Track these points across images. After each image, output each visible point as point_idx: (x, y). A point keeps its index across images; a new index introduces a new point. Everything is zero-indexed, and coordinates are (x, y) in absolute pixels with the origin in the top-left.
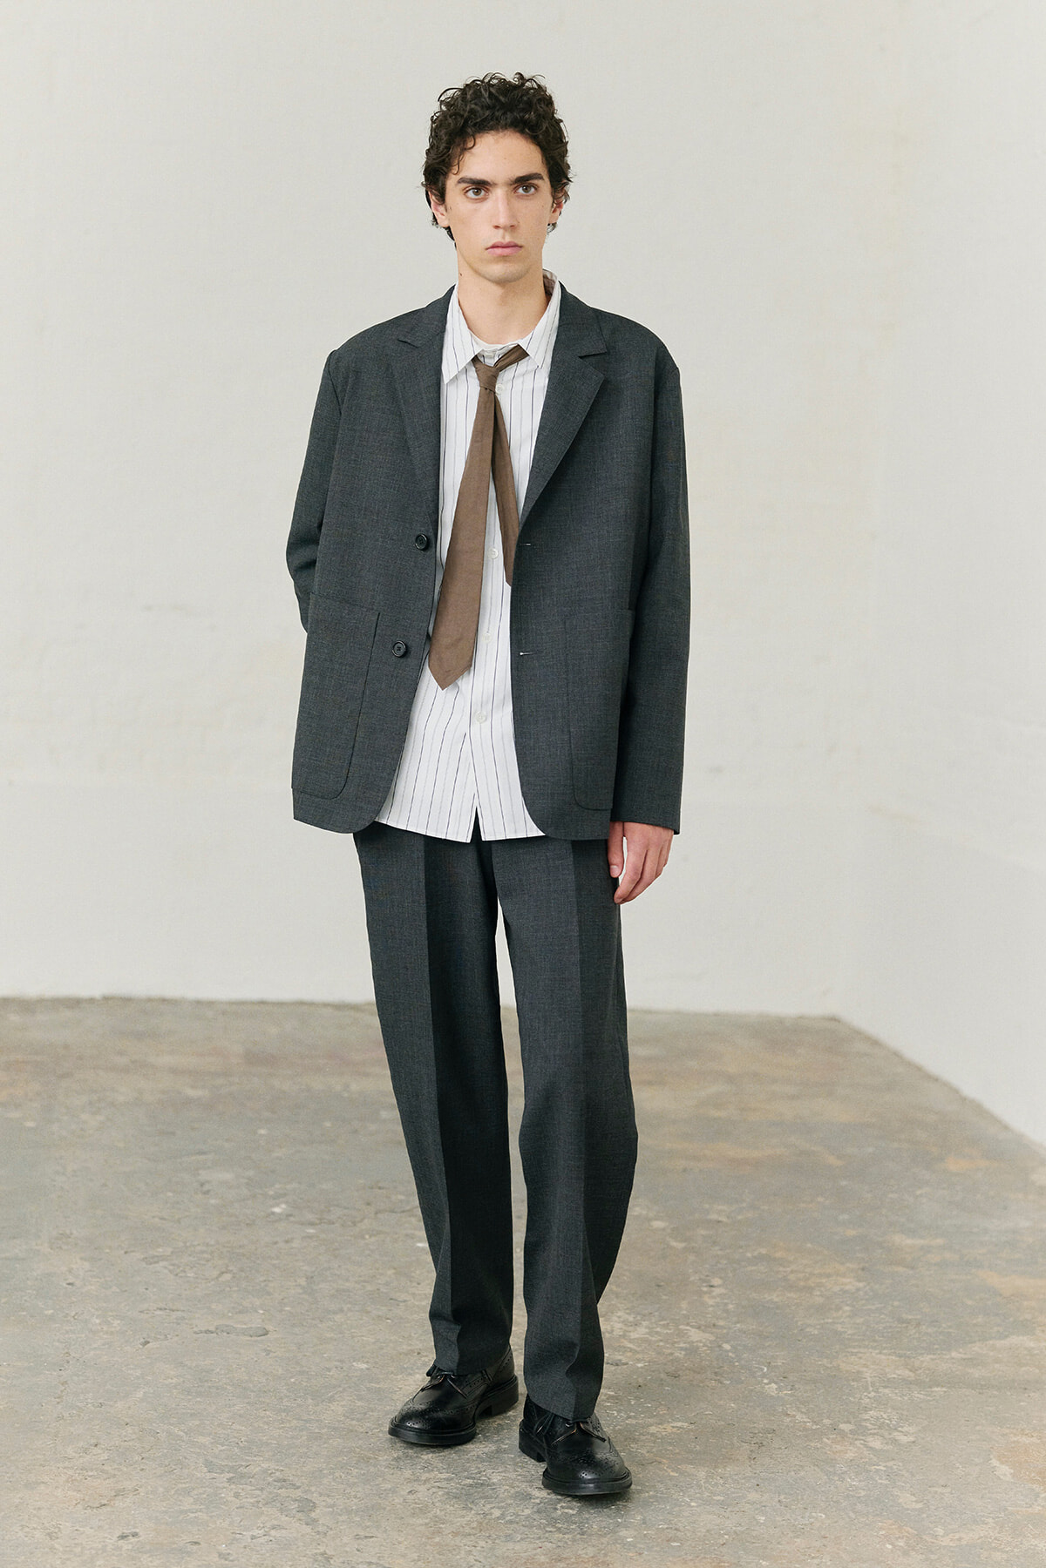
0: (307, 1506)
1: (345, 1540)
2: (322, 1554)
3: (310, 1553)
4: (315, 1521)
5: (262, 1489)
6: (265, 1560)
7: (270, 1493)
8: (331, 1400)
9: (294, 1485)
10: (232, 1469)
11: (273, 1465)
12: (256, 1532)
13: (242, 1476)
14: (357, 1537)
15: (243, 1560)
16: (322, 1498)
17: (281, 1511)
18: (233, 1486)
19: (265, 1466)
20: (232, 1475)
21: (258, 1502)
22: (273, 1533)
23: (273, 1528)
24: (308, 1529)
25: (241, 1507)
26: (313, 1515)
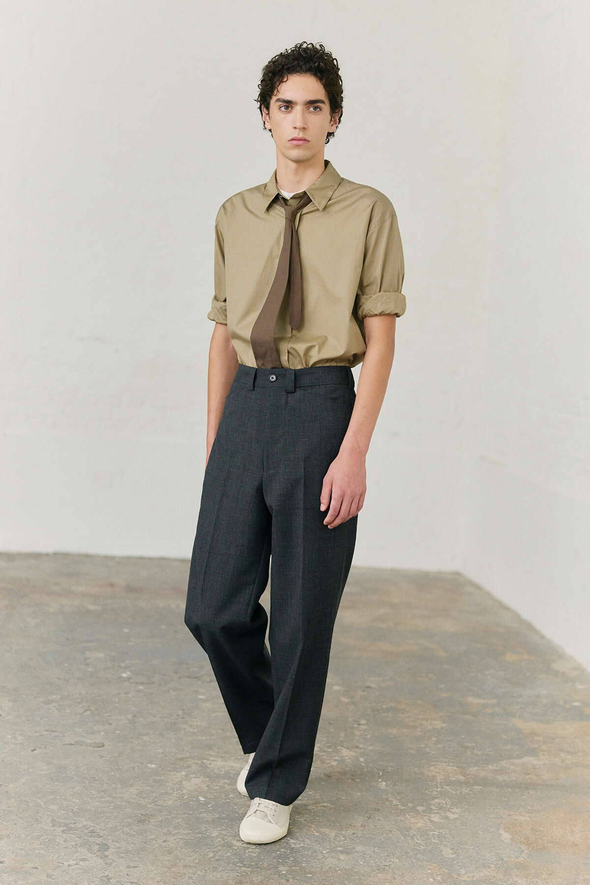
0: (104, 847)
1: (122, 868)
2: (106, 876)
3: (99, 876)
4: (106, 856)
5: (80, 837)
6: (73, 879)
7: (84, 839)
8: (132, 785)
9: (100, 835)
10: (66, 825)
11: (90, 823)
12: (72, 862)
13: (71, 829)
14: (128, 867)
15: (61, 879)
16: (114, 843)
17: (88, 850)
18: (64, 835)
19: (85, 823)
20: (65, 828)
21: (76, 845)
22: (81, 863)
23: (81, 860)
24: (101, 861)
25: (66, 848)
26: (106, 853)
